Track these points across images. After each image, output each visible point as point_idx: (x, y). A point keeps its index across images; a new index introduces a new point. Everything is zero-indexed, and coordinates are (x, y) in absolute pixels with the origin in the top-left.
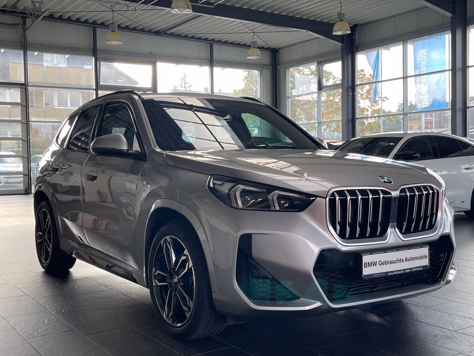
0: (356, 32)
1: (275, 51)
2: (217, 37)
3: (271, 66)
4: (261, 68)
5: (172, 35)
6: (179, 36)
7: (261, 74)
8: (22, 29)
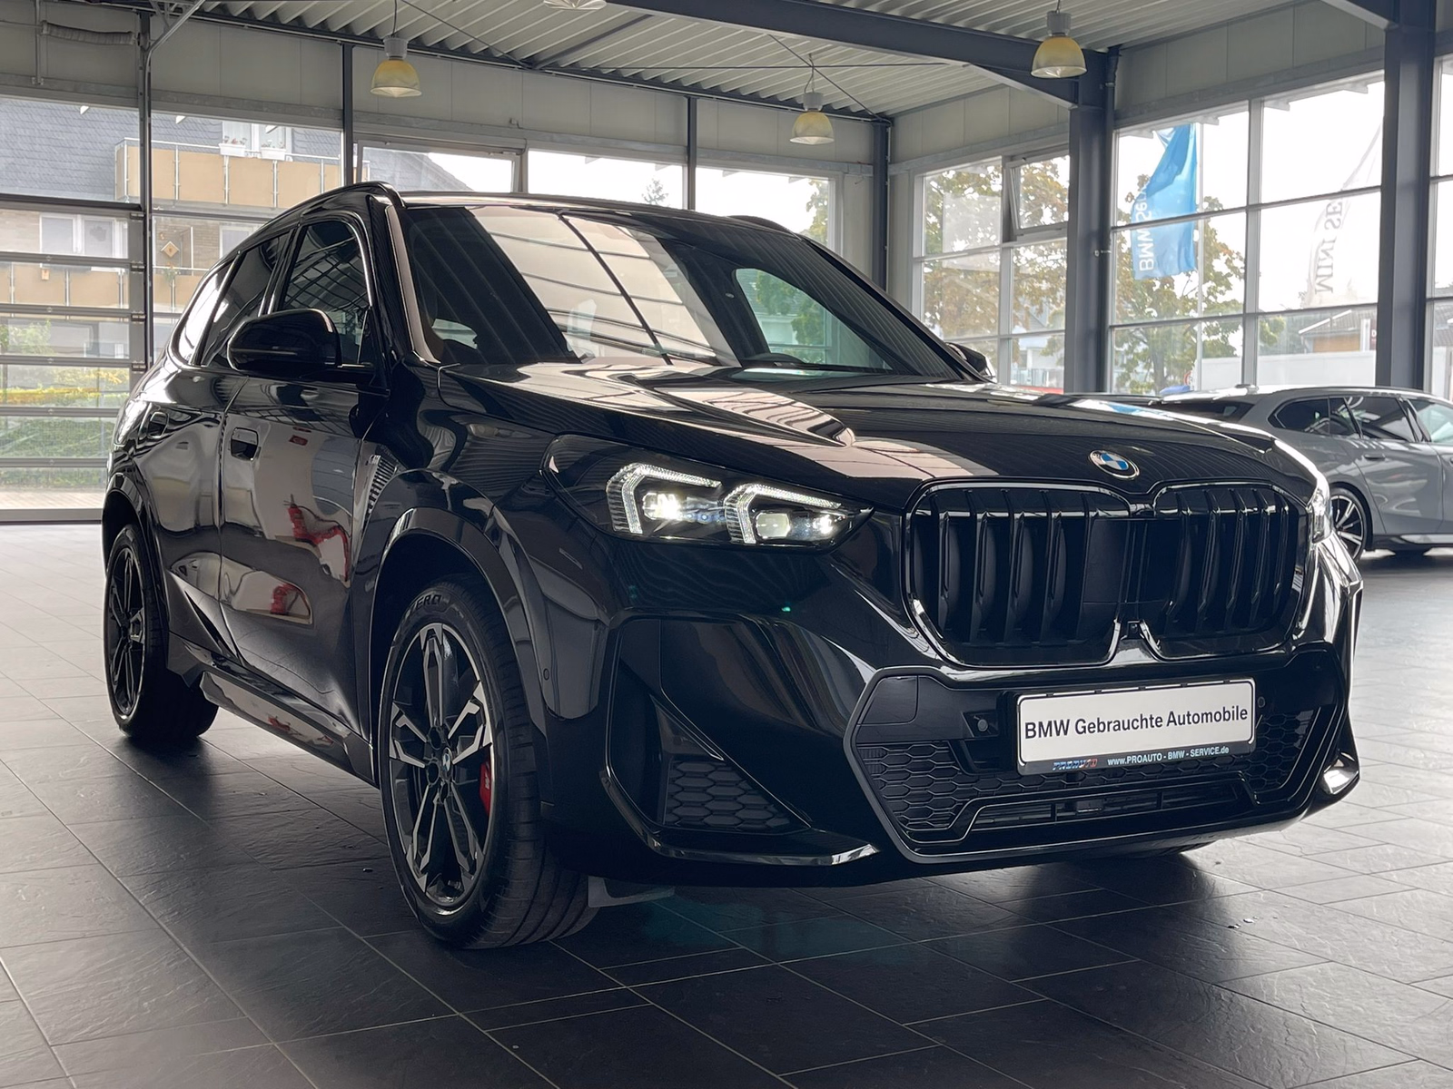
0: (1116, 68)
1: (883, 122)
2: (708, 78)
3: (871, 167)
4: (840, 173)
5: (575, 70)
6: (595, 73)
7: (840, 191)
8: (139, 48)
